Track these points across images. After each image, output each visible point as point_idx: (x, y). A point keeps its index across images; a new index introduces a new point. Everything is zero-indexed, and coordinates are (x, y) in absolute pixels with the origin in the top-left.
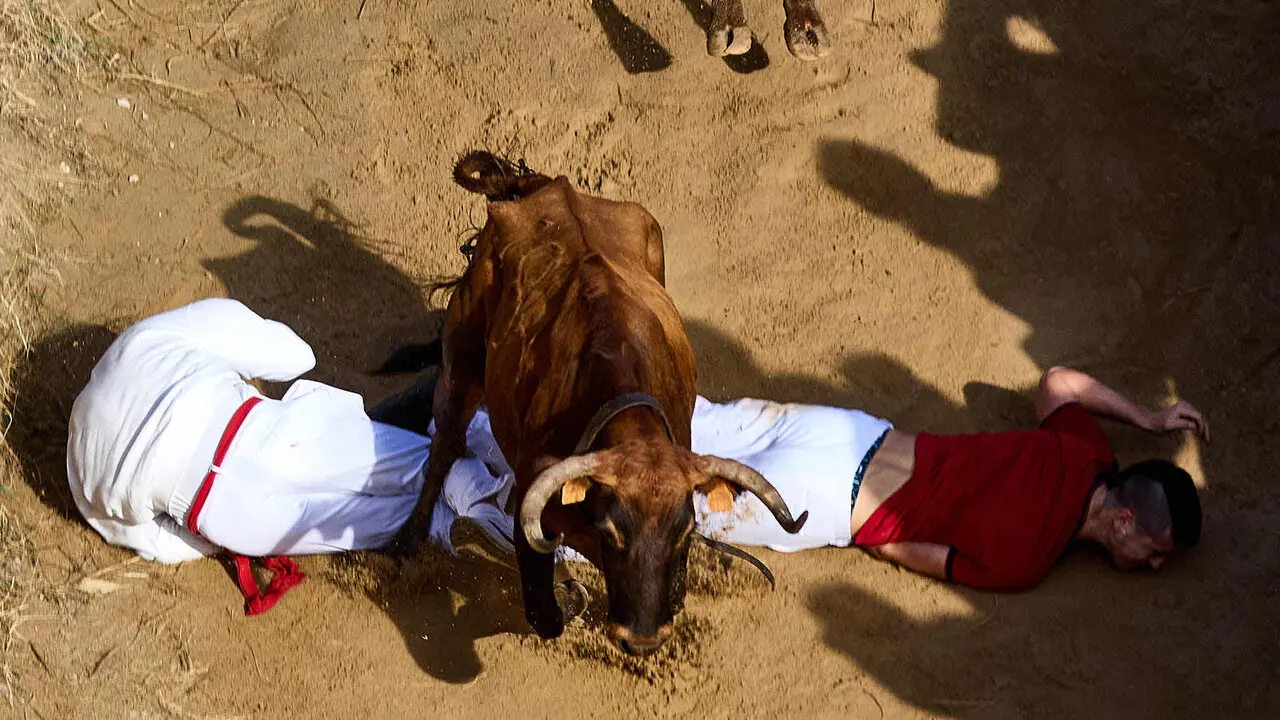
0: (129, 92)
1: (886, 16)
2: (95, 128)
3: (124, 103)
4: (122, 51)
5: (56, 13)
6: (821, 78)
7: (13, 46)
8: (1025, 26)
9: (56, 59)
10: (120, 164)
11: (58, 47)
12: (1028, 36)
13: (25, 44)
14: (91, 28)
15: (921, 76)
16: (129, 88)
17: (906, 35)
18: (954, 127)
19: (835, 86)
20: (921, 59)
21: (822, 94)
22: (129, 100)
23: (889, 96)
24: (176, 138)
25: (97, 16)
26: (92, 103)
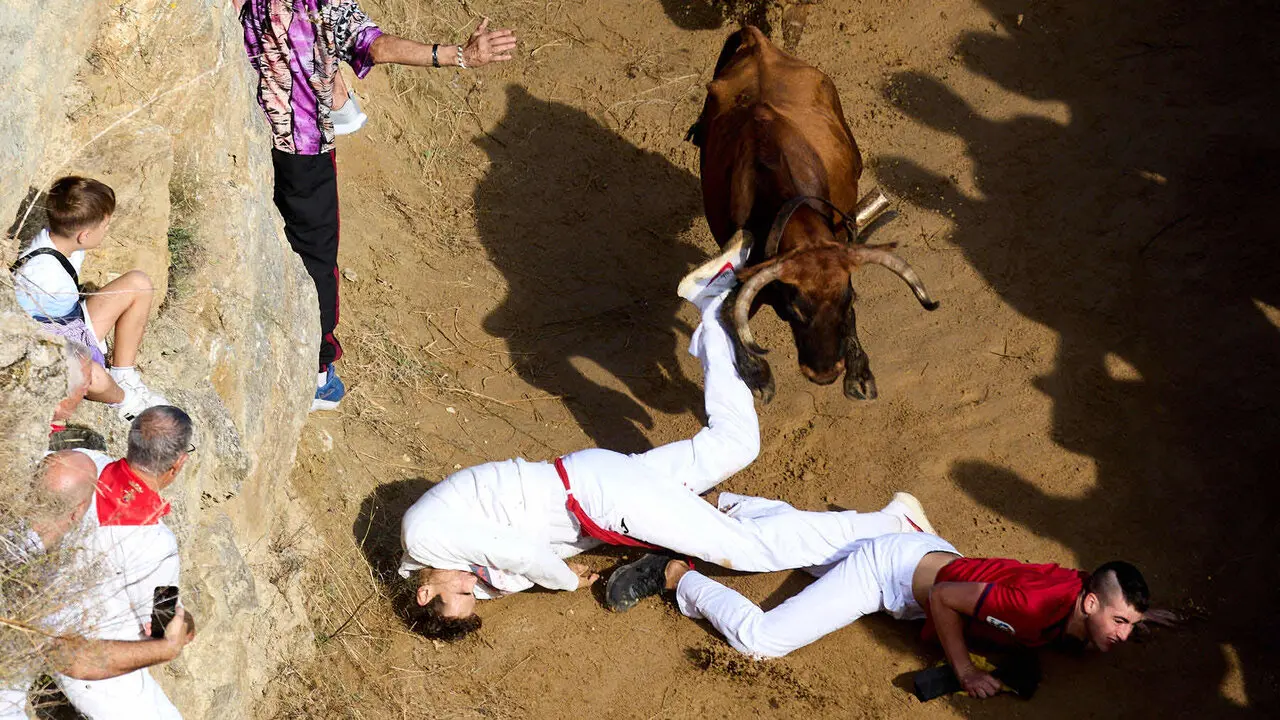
0: (454, 402)
1: (1015, 350)
2: (430, 428)
3: (450, 410)
4: (450, 371)
5: (401, 342)
6: (967, 397)
7: (370, 366)
8: (1118, 360)
9: (401, 377)
10: (448, 456)
11: (402, 368)
12: (1120, 369)
13: (378, 364)
14: (427, 353)
15: (1041, 396)
16: (455, 398)
17: (1030, 365)
18: (1065, 434)
19: (977, 403)
20: (1039, 383)
21: (967, 409)
22: (454, 408)
23: (1017, 411)
24: (489, 437)
25: (431, 345)
26: (428, 409)
